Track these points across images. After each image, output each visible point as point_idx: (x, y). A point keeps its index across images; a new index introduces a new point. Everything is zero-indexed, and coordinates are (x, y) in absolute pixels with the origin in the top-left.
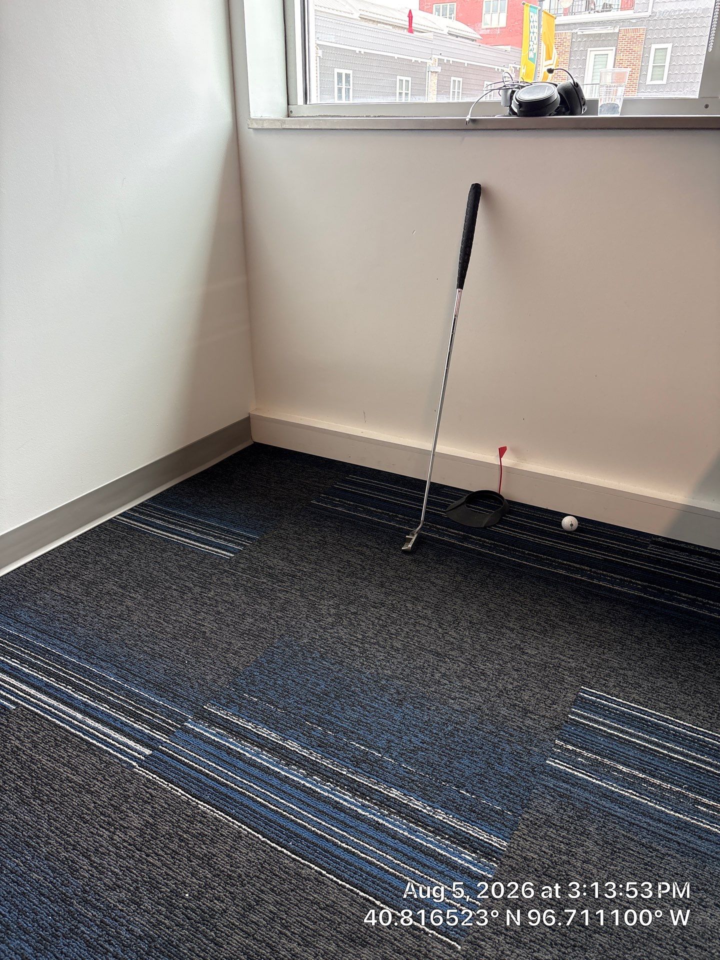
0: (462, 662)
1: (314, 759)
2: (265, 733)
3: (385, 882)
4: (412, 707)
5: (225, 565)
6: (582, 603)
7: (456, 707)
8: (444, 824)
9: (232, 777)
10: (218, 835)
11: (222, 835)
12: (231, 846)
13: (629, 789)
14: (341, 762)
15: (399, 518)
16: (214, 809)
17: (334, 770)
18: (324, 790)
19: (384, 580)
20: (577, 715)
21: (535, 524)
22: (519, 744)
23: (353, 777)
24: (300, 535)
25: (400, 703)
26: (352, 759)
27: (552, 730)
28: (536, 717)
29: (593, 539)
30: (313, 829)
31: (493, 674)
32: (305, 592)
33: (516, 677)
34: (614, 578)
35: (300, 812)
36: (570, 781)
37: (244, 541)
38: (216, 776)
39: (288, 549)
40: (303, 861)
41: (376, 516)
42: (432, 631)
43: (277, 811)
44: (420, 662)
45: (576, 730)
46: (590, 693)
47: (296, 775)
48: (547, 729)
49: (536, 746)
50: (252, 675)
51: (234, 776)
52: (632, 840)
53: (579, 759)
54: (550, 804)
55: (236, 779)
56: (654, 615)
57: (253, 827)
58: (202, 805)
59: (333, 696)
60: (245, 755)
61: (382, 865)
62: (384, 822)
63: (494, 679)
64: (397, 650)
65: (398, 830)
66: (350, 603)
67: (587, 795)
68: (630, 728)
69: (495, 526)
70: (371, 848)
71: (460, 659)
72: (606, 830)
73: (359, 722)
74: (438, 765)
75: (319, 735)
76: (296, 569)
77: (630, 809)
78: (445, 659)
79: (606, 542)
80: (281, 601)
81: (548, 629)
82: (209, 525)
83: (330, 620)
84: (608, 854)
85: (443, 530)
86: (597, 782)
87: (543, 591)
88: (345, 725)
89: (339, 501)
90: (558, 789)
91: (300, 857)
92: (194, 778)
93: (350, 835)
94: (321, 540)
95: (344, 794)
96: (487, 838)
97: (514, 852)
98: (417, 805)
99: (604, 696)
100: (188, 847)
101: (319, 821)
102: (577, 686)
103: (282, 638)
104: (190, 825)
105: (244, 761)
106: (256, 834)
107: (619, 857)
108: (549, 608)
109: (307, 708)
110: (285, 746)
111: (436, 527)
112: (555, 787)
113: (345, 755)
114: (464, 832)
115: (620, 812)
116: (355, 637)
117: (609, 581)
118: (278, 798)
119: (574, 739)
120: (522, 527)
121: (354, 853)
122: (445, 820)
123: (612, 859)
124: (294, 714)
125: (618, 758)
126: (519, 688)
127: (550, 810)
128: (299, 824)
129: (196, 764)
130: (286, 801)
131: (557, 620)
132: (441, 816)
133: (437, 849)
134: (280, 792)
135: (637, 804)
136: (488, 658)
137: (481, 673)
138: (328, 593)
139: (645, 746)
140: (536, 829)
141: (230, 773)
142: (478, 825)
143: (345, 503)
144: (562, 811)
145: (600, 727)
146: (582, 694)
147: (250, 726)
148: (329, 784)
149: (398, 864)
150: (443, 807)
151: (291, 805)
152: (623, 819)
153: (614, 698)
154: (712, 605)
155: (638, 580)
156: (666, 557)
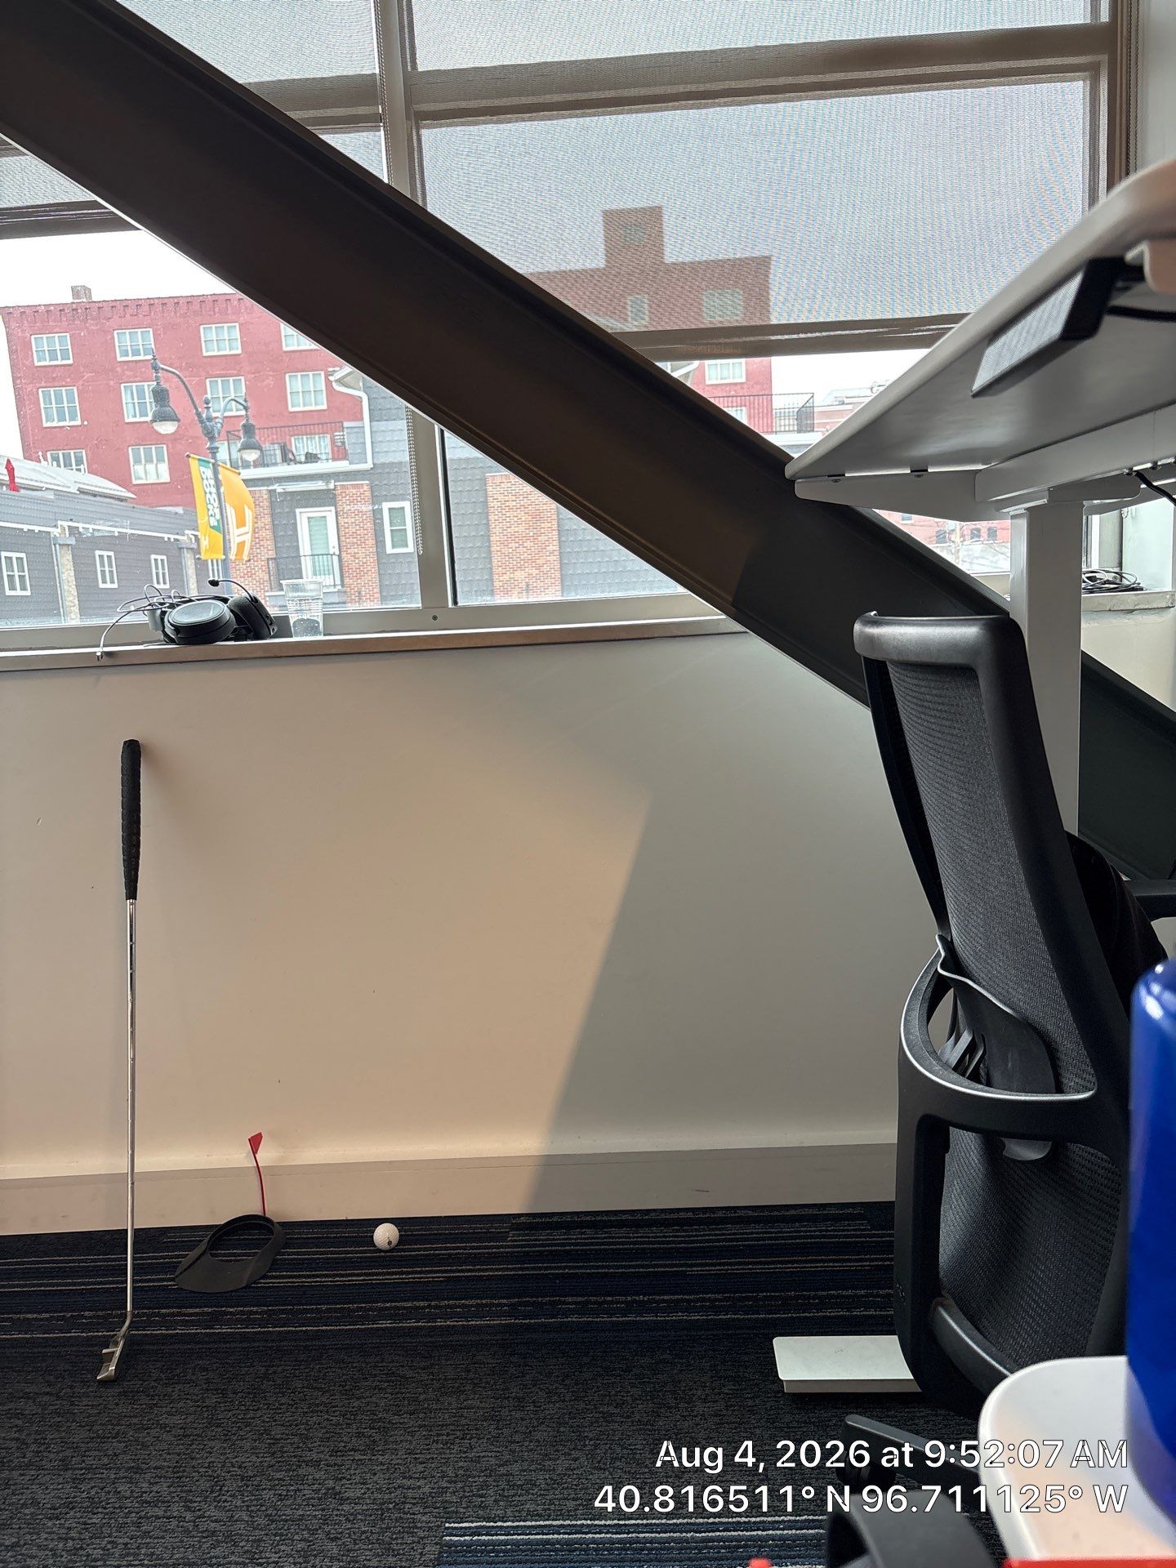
6: (424, 1369)
15: (84, 1318)
19: (69, 1453)
21: (331, 1253)
29: (425, 1250)
34: (467, 1306)
41: (39, 1329)
42: (173, 1524)
46: (461, 1532)
56: (535, 1350)
69: (265, 1277)
79: (446, 1249)
85: (173, 1315)
87: (360, 1369)
99: (483, 1527)
102: (437, 1526)
111: (158, 1315)
117: (460, 1316)
120: (312, 1265)
131: (389, 1416)
146: (448, 1538)
153: (500, 1524)
154: (612, 1302)
155: (504, 1298)
156: (535, 1246)
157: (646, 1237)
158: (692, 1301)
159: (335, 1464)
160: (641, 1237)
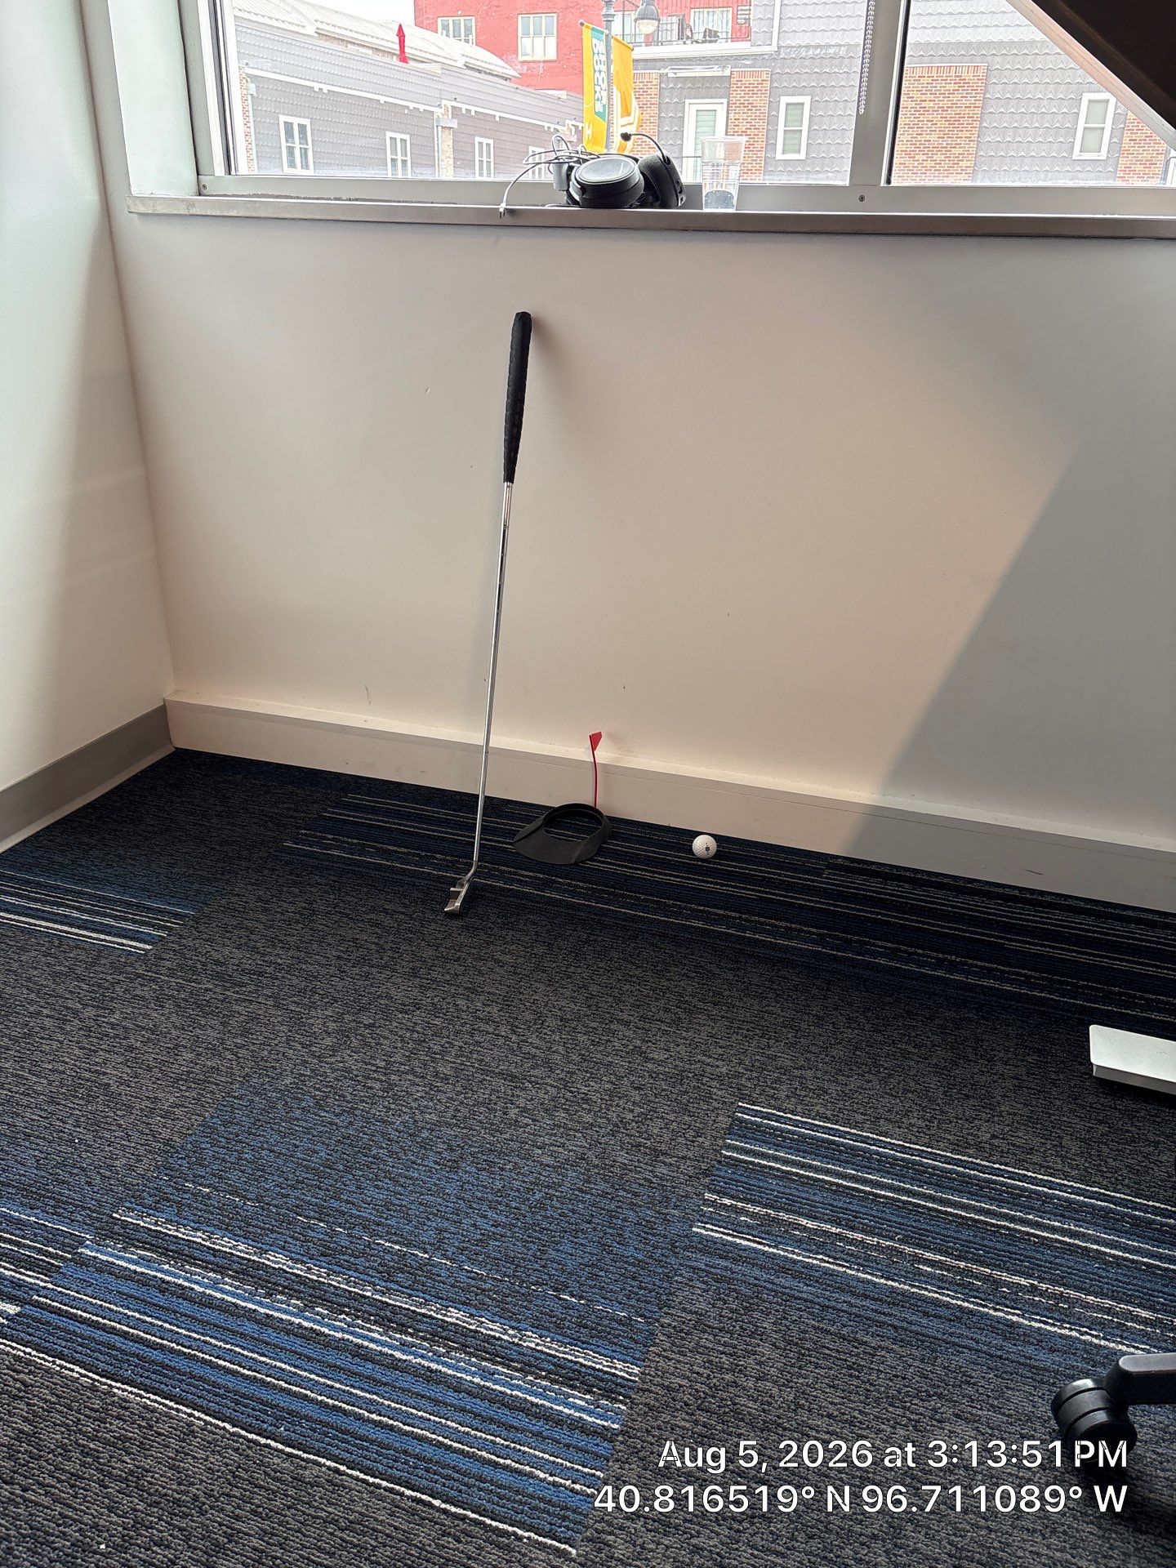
0: (552, 1086)
1: (315, 1278)
2: (226, 1246)
3: (448, 1466)
4: (474, 1170)
5: (137, 965)
6: (731, 969)
7: (547, 1160)
8: (538, 1355)
9: (172, 1331)
10: (152, 1435)
11: (160, 1434)
12: (177, 1451)
13: (818, 1253)
14: (362, 1277)
15: (437, 859)
16: (142, 1392)
17: (350, 1292)
18: (336, 1328)
19: (418, 964)
20: (736, 1149)
21: (652, 852)
22: (648, 1208)
23: (384, 1299)
24: (267, 902)
25: (454, 1167)
26: (381, 1268)
27: (698, 1178)
28: (672, 1161)
29: (740, 868)
30: (320, 1398)
31: (601, 1099)
32: (285, 999)
33: (638, 1098)
34: (776, 926)
35: (295, 1374)
36: (730, 1255)
37: (168, 922)
38: (142, 1334)
39: (247, 928)
40: (305, 1456)
41: (399, 860)
42: (501, 1041)
43: (255, 1377)
44: (484, 1094)
45: (734, 1173)
46: (752, 1112)
47: (285, 1311)
48: (690, 1177)
49: (676, 1207)
50: (196, 1149)
51: (175, 1328)
52: (828, 1332)
53: (742, 1219)
54: (703, 1296)
55: (178, 1333)
56: (839, 979)
57: (214, 1411)
58: (119, 1388)
59: (341, 1167)
60: (192, 1289)
61: (440, 1439)
62: (440, 1367)
63: (603, 1106)
64: (446, 1079)
65: (464, 1376)
66: (362, 1009)
67: (757, 1272)
68: (814, 1160)
69: (590, 860)
70: (420, 1414)
71: (549, 1081)
72: (788, 1324)
73: (388, 1205)
74: (522, 1258)
75: (322, 1236)
76: (266, 961)
77: (821, 1284)
78: (523, 1084)
79: (761, 871)
80: (242, 1018)
81: (683, 1016)
82: (104, 898)
83: (328, 1041)
84: (793, 1361)
85: (509, 872)
86: (771, 1250)
87: (672, 956)
88: (364, 1214)
89: (333, 840)
90: (712, 1270)
91: (299, 1450)
92: (101, 1343)
93: (383, 1397)
94: (305, 908)
95: (370, 1330)
96: (608, 1366)
97: (651, 1381)
98: (492, 1330)
99: (773, 1114)
100: (99, 1463)
101: (329, 1382)
102: (732, 1103)
103: (248, 1081)
104: (99, 1426)
105: (191, 1300)
106: (220, 1423)
107: (810, 1362)
108: (682, 983)
109: (297, 1193)
110: (263, 1263)
111: (498, 870)
112: (708, 1268)
113: (367, 1264)
114: (571, 1361)
115: (806, 1291)
116: (373, 1065)
117: (769, 933)
118: (255, 1356)
119: (733, 1189)
120: (634, 859)
121: (392, 1428)
122: (539, 1348)
123: (800, 1368)
124: (275, 1206)
125: (800, 1208)
126: (643, 1116)
127: (703, 1306)
128: (295, 1395)
129: (104, 1318)
130: (270, 1358)
131: (695, 1001)
132: (532, 1341)
133: (528, 1397)
134: (257, 1344)
135: (831, 1275)
136: (592, 1073)
137: (582, 1099)
138: (323, 996)
139: (837, 1185)
140: (683, 1339)
141: (167, 1326)
142: (593, 1347)
143: (344, 842)
144: (720, 1304)
145: (770, 1164)
146: (740, 1115)
147: (198, 1237)
148: (343, 1316)
149: (467, 1433)
150: (535, 1327)
151: (279, 1364)
152: (811, 1302)
153: (789, 1115)
154: (921, 955)
155: (812, 927)
156: (851, 888)
157: (966, 904)
158: (1008, 972)
159: (643, 1028)
160: (962, 903)
